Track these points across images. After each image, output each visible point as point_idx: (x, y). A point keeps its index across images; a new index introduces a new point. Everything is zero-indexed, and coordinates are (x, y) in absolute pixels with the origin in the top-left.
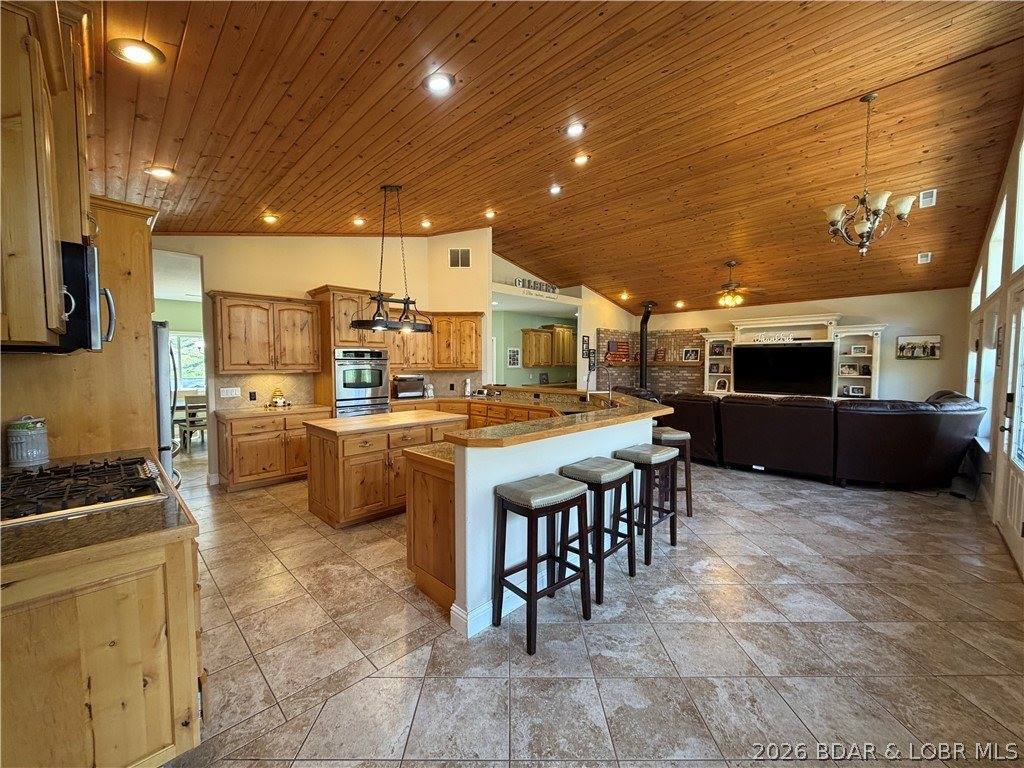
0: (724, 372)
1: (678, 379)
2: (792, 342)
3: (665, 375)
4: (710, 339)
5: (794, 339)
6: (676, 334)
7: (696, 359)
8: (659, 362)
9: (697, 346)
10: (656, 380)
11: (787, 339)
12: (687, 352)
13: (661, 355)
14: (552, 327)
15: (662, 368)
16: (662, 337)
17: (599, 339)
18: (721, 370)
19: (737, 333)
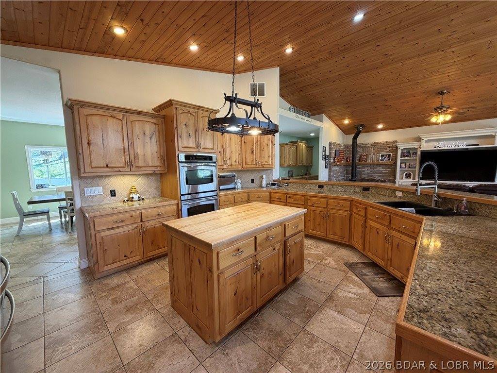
0: (409, 168)
1: (375, 173)
2: (465, 147)
3: (366, 170)
4: (401, 147)
5: (467, 146)
6: (374, 145)
7: (389, 160)
8: (363, 162)
9: (390, 151)
10: (361, 173)
11: (462, 145)
12: (382, 156)
13: (363, 158)
14: (296, 142)
15: (364, 166)
16: (365, 147)
17: (330, 149)
18: (407, 166)
19: (423, 142)
